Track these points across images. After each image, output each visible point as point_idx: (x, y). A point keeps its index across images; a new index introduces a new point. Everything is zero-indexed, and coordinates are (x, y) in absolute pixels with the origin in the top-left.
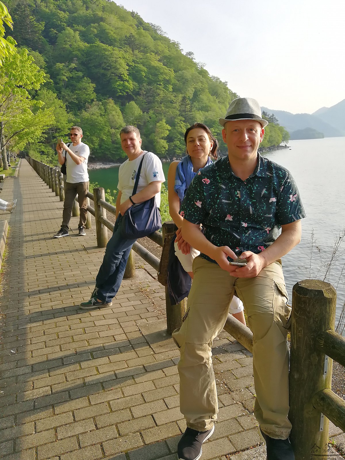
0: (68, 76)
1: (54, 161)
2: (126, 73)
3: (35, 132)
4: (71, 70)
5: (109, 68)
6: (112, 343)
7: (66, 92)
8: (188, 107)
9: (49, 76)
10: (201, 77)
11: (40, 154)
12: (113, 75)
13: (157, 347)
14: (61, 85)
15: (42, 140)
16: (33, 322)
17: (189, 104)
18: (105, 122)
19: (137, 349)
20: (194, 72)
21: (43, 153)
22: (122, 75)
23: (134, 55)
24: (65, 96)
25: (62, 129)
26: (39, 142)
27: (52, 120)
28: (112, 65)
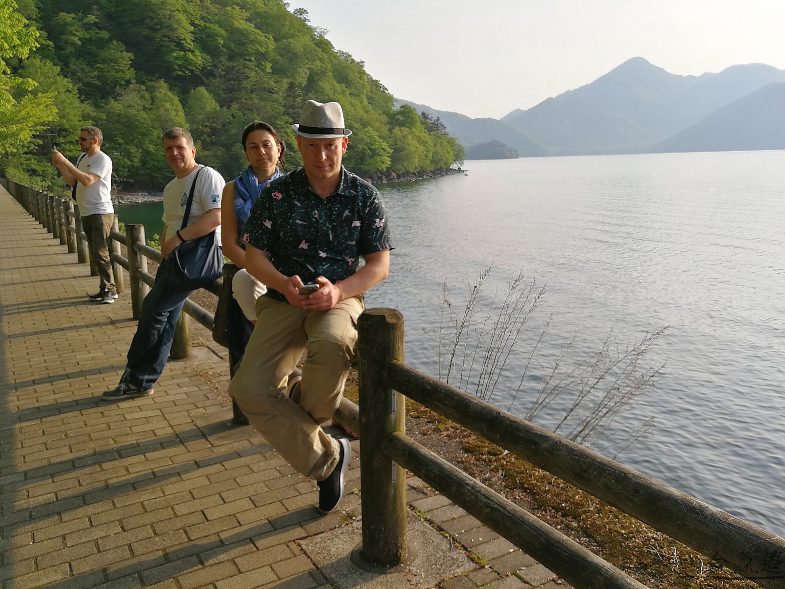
0: (82, 36)
1: (56, 188)
2: (189, 38)
3: (18, 135)
4: (88, 27)
5: (159, 27)
6: (150, 439)
7: (76, 65)
8: (299, 100)
9: (45, 34)
10: (321, 52)
11: (29, 174)
12: (167, 39)
13: (217, 439)
14: (68, 51)
15: (31, 148)
16: (24, 421)
17: (300, 96)
18: (152, 121)
19: (188, 443)
20: (308, 43)
21: (33, 172)
22: (182, 40)
23: (203, 7)
24: (77, 72)
25: (71, 130)
26: (25, 153)
27: (52, 115)
28: (164, 23)
